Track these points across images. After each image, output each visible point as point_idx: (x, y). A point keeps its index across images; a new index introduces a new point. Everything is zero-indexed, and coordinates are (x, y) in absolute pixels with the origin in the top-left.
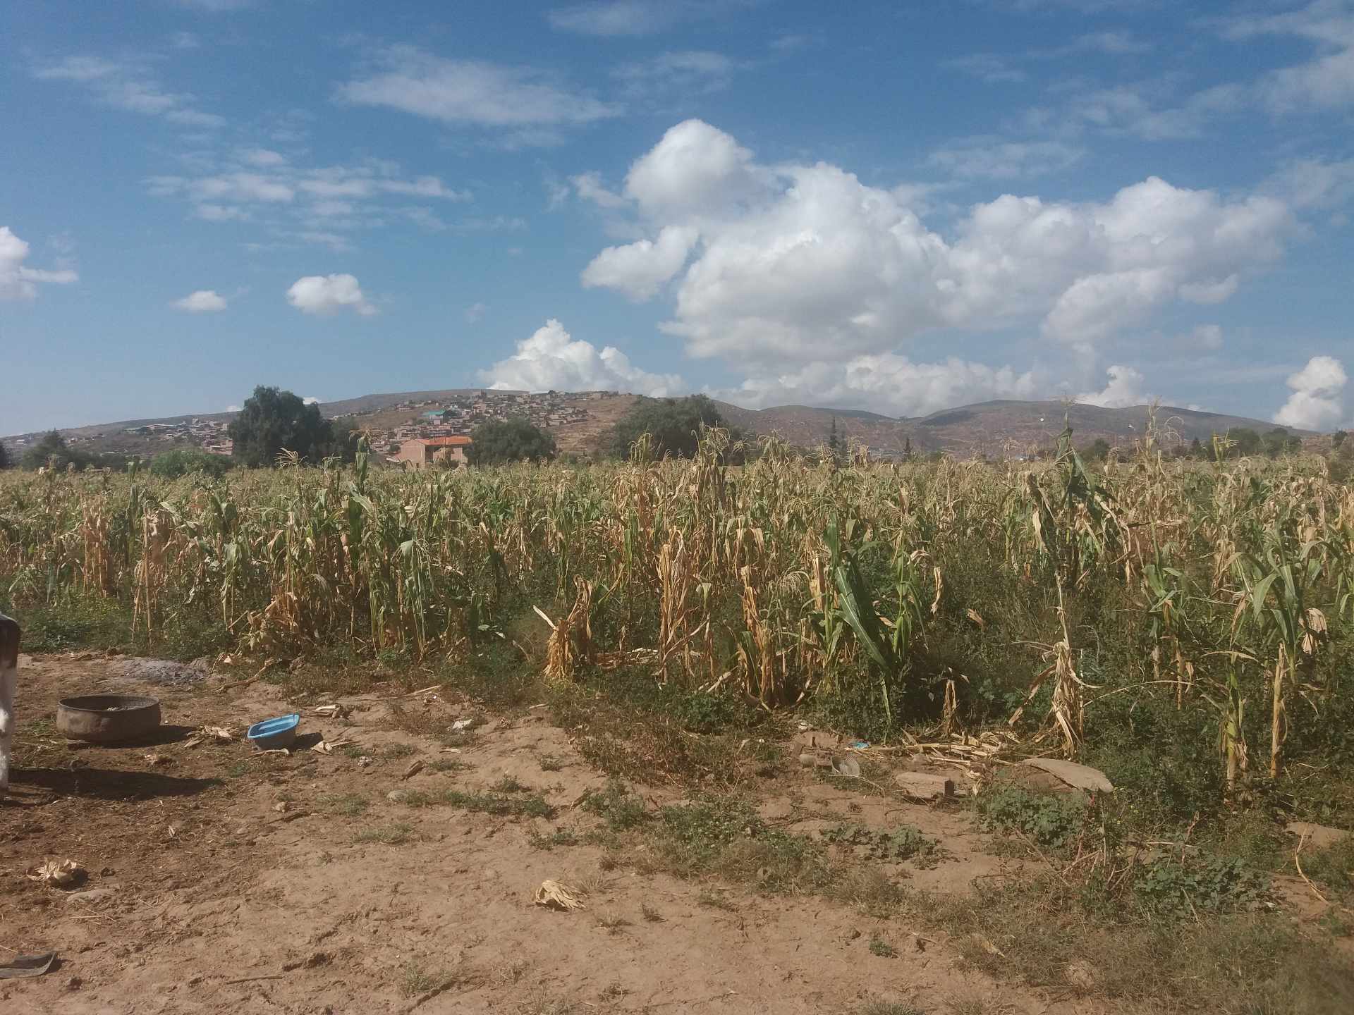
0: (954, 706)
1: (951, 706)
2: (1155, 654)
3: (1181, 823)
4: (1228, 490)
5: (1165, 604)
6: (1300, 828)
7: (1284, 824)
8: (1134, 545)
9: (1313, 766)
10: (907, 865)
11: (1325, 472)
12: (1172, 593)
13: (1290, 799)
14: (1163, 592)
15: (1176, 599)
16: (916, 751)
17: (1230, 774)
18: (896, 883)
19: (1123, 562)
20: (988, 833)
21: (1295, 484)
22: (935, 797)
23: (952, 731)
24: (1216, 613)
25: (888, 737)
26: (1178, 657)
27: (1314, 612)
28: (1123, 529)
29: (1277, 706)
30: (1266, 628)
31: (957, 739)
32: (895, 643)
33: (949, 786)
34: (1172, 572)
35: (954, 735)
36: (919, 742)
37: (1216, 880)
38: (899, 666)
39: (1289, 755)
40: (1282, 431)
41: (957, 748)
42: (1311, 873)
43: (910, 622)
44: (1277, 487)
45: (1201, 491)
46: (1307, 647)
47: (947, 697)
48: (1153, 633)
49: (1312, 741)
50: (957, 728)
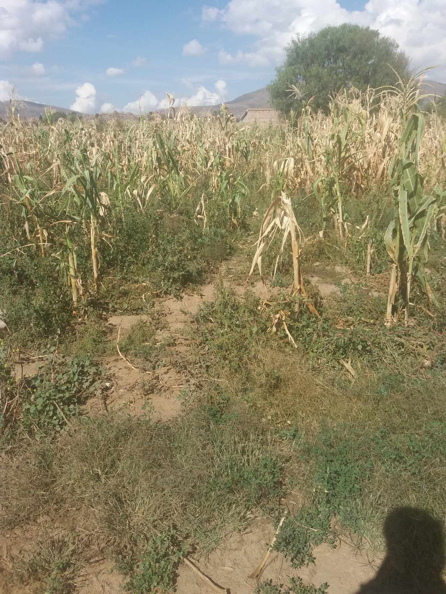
2: (26, 226)
4: (54, 135)
5: (27, 197)
7: (106, 320)
8: (11, 166)
9: (114, 276)
11: (95, 127)
12: (30, 191)
14: (25, 190)
15: (32, 194)
19: (7, 174)
21: (84, 132)
24: (56, 199)
26: (38, 227)
27: (103, 194)
28: (4, 157)
29: (94, 249)
30: (81, 205)
34: (30, 178)
39: (102, 272)
44: (76, 134)
46: (101, 213)
48: (23, 214)
49: (111, 264)
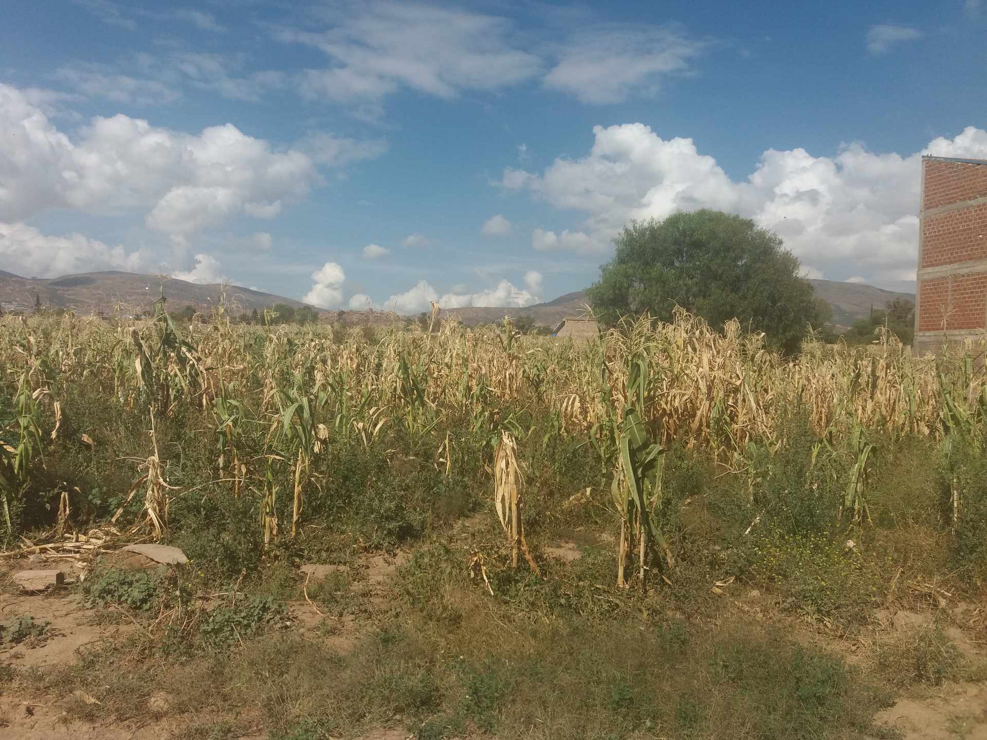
0: (68, 512)
1: (65, 512)
2: (221, 461)
3: (234, 577)
4: (273, 346)
5: (228, 425)
6: (307, 568)
7: (298, 567)
8: (209, 383)
9: (317, 526)
10: (20, 648)
11: (331, 336)
12: (233, 417)
13: (302, 550)
14: (227, 416)
15: (235, 422)
16: (33, 553)
17: (266, 540)
18: (9, 665)
19: (201, 395)
20: (91, 608)
21: (313, 344)
22: (48, 587)
23: (65, 533)
24: (263, 429)
25: (9, 544)
26: (236, 462)
27: (321, 426)
28: (202, 372)
29: (297, 489)
30: (292, 439)
31: (70, 538)
32: (16, 466)
33: (60, 577)
34: (234, 402)
35: (67, 535)
36: (36, 544)
37: (255, 614)
38: (21, 484)
39: (304, 519)
40: (308, 308)
41: (69, 545)
42: (313, 597)
43: (30, 448)
44: (303, 345)
45: (255, 346)
46: (316, 449)
47: (61, 505)
48: (220, 446)
49: (317, 510)
50: (69, 529)
